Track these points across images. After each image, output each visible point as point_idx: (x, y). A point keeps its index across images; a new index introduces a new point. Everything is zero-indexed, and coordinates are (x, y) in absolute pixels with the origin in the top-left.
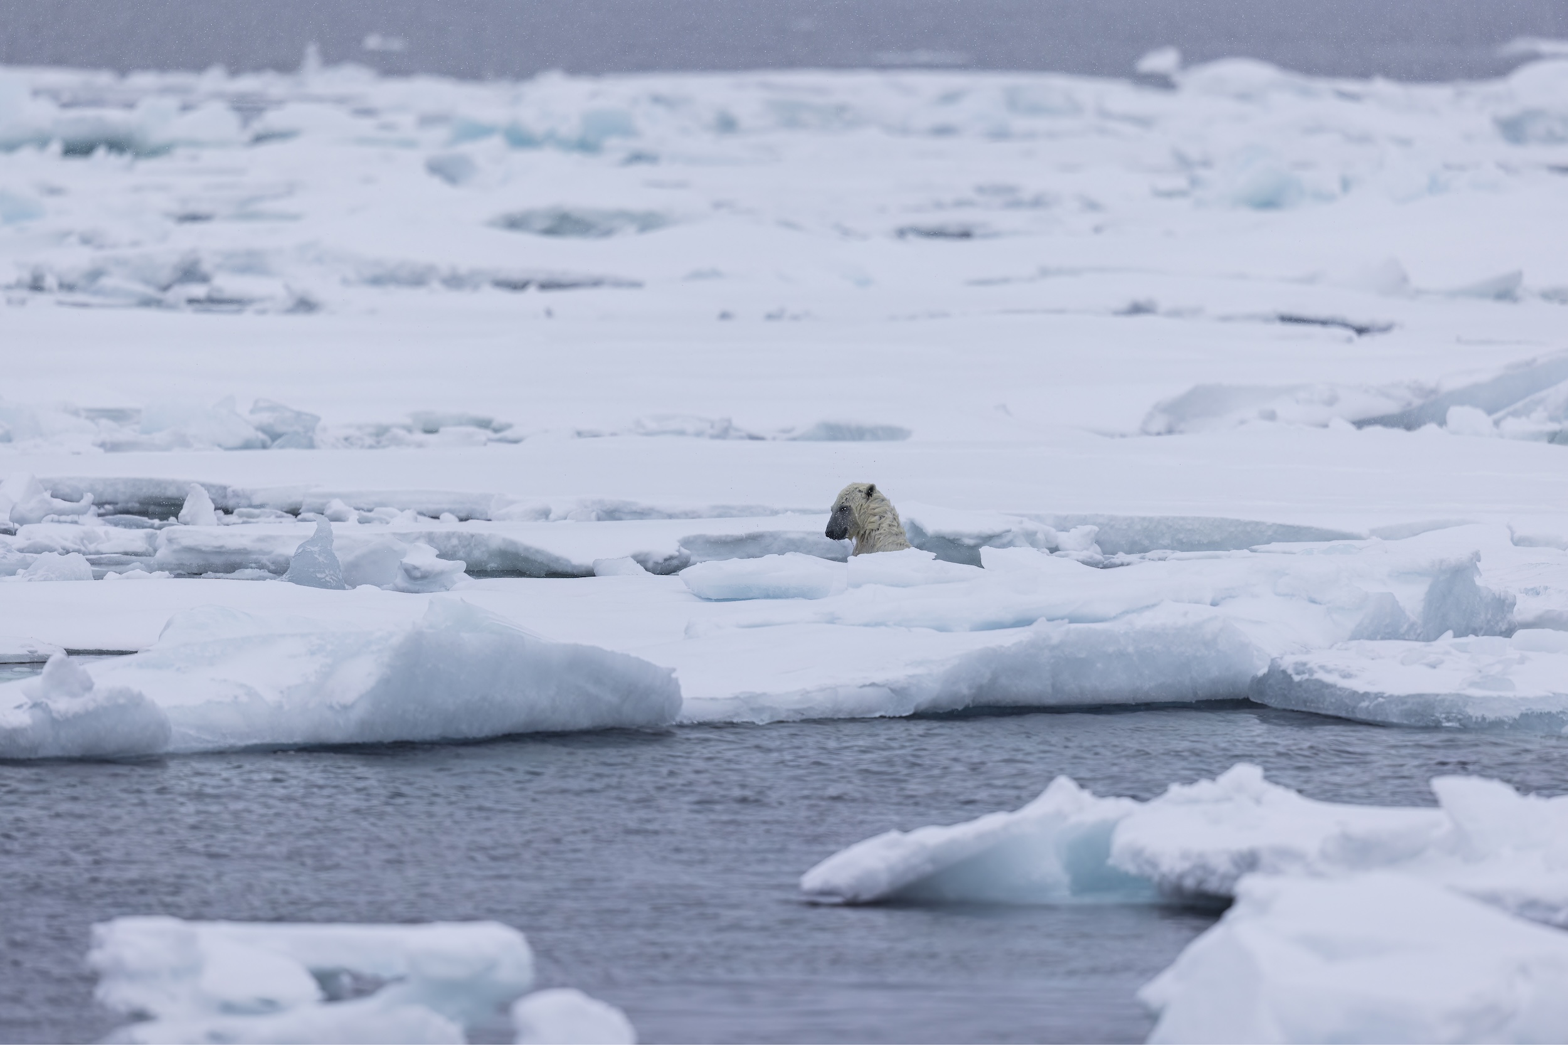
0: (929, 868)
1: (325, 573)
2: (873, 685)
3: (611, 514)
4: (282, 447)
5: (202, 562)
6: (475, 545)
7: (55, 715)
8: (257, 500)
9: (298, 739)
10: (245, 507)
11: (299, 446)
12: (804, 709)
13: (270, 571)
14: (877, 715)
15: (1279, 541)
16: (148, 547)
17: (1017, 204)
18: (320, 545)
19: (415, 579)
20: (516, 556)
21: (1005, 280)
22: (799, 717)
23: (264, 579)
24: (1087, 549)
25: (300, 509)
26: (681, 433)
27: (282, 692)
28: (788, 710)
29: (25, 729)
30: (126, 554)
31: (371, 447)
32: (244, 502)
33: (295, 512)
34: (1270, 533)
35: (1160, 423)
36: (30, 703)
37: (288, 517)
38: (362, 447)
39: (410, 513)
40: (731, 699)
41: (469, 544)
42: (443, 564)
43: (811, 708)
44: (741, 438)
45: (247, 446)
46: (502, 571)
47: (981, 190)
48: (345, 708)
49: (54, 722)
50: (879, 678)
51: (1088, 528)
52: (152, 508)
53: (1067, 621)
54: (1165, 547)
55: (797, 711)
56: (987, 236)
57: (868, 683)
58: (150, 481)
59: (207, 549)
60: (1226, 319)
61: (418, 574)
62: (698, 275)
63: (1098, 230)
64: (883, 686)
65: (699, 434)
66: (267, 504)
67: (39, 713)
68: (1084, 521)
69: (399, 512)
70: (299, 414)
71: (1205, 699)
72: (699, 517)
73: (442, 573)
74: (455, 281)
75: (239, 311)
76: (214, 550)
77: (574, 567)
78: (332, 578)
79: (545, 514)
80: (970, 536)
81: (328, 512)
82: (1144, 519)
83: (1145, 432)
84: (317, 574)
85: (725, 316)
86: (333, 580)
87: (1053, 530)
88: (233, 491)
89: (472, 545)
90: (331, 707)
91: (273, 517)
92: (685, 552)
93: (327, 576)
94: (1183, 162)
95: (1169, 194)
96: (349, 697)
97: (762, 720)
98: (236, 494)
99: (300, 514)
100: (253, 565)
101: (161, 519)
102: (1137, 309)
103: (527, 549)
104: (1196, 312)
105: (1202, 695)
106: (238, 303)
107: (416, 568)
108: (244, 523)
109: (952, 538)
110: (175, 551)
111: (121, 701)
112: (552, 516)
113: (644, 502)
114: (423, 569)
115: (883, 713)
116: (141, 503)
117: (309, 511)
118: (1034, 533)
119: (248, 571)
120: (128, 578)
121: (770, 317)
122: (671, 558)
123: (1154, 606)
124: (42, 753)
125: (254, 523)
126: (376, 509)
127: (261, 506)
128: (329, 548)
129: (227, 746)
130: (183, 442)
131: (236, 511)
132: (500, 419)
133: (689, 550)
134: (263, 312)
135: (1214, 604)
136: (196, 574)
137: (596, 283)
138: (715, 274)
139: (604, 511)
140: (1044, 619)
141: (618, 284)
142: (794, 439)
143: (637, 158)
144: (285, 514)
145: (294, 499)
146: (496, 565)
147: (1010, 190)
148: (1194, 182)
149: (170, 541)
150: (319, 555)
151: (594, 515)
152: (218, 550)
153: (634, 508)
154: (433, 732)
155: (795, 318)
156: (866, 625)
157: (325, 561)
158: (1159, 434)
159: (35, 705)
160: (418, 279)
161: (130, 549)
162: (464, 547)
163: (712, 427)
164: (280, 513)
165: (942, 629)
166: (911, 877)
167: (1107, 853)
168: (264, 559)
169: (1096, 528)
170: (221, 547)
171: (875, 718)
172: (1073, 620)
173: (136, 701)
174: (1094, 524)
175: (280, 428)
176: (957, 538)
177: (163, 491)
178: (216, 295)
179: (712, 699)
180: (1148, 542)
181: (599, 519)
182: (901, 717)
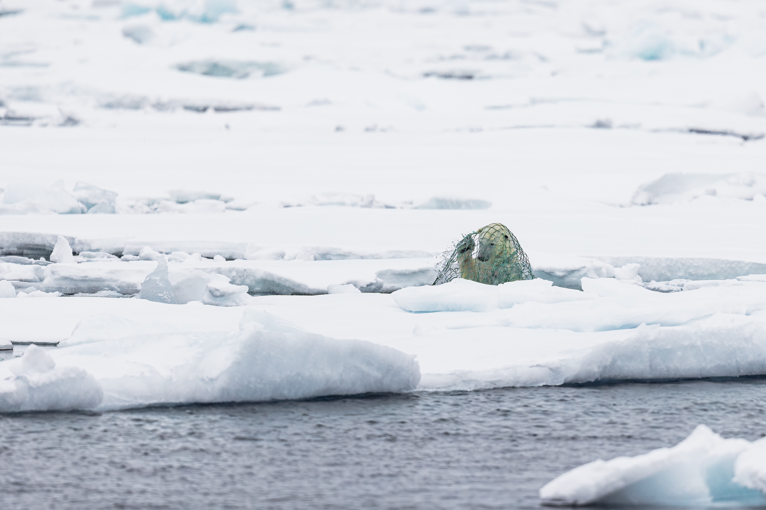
0: (621, 484)
1: (164, 293)
2: (538, 366)
3: (325, 256)
4: (95, 212)
5: (73, 286)
6: (247, 276)
7: (31, 384)
8: (94, 247)
9: (182, 400)
10: (87, 251)
11: (106, 212)
12: (496, 381)
13: (118, 292)
14: (541, 385)
15: (753, 273)
16: (35, 276)
17: (493, 57)
18: (160, 275)
19: (216, 297)
20: (273, 282)
21: (509, 107)
22: (492, 386)
23: (119, 297)
24: (633, 279)
25: (123, 252)
26: (343, 204)
27: (171, 370)
28: (486, 382)
29: (12, 393)
30: (21, 280)
31: (148, 213)
32: (86, 247)
33: (119, 255)
34: (747, 268)
35: (643, 198)
36: (15, 377)
37: (113, 257)
38: (142, 212)
39: (197, 255)
40: (451, 374)
41: (243, 276)
42: (234, 288)
43: (500, 381)
44: (381, 207)
45: (72, 212)
46: (263, 292)
47: (468, 48)
48: (212, 380)
49: (30, 388)
50: (542, 361)
51: (634, 265)
52: (25, 251)
53: (659, 325)
54: (681, 278)
55: (492, 383)
56: (482, 78)
57: (535, 364)
58: (24, 234)
59: (77, 278)
60: (656, 131)
61: (218, 294)
62: (316, 103)
63: (554, 74)
64: (545, 366)
65: (354, 205)
66: (101, 249)
67: (21, 383)
68: (629, 261)
69: (188, 255)
70: (104, 192)
71: (745, 374)
72: (381, 258)
73: (233, 293)
74: (160, 106)
75: (29, 125)
76: (81, 279)
77: (310, 290)
78: (168, 297)
79: (282, 256)
80: (560, 271)
81: (142, 254)
82: (667, 259)
83: (634, 203)
84: (158, 294)
85: (338, 129)
86: (169, 298)
87: (612, 267)
88: (79, 241)
89: (245, 276)
90: (203, 380)
91: (106, 257)
92: (380, 280)
93: (165, 295)
94: (590, 32)
95: (590, 51)
96: (214, 374)
97: (470, 388)
98: (81, 243)
99: (122, 255)
100: (106, 288)
101: (35, 259)
102: (600, 125)
103: (280, 279)
104: (637, 126)
105: (743, 372)
106: (27, 120)
107: (217, 290)
108: (87, 261)
109: (548, 272)
110: (56, 279)
111: (72, 375)
112: (285, 257)
113: (345, 248)
114: (221, 291)
115: (545, 384)
116: (19, 248)
117: (127, 253)
118: (600, 269)
119: (104, 293)
120: (32, 296)
121: (367, 130)
122: (371, 284)
123: (710, 315)
124: (23, 408)
125: (94, 261)
126: (173, 253)
127: (97, 250)
128: (166, 278)
129: (137, 404)
130: (34, 209)
131: (80, 254)
132: (225, 195)
133: (382, 279)
134: (45, 125)
135: (747, 314)
136: (70, 294)
137: (249, 108)
138: (326, 102)
139: (319, 254)
140: (645, 324)
141: (264, 108)
142: (416, 208)
143: (241, 28)
144: (112, 256)
145: (117, 245)
146: (260, 289)
147: (485, 48)
148: (606, 43)
149: (53, 273)
150: (160, 282)
151: (312, 257)
152: (84, 279)
153: (339, 252)
154: (267, 395)
155: (383, 130)
156: (529, 328)
157: (164, 286)
158: (643, 205)
159: (18, 378)
160: (136, 106)
161: (23, 278)
162: (240, 277)
163: (362, 200)
164: (108, 255)
165: (576, 330)
166: (610, 489)
167: (733, 475)
168: (113, 285)
169: (639, 265)
170: (86, 277)
171: (539, 387)
172: (662, 325)
173: (82, 376)
174: (636, 262)
175: (92, 201)
176: (551, 271)
177: (32, 240)
178: (11, 115)
179: (438, 375)
180: (670, 274)
181: (315, 259)
182: (555, 386)
